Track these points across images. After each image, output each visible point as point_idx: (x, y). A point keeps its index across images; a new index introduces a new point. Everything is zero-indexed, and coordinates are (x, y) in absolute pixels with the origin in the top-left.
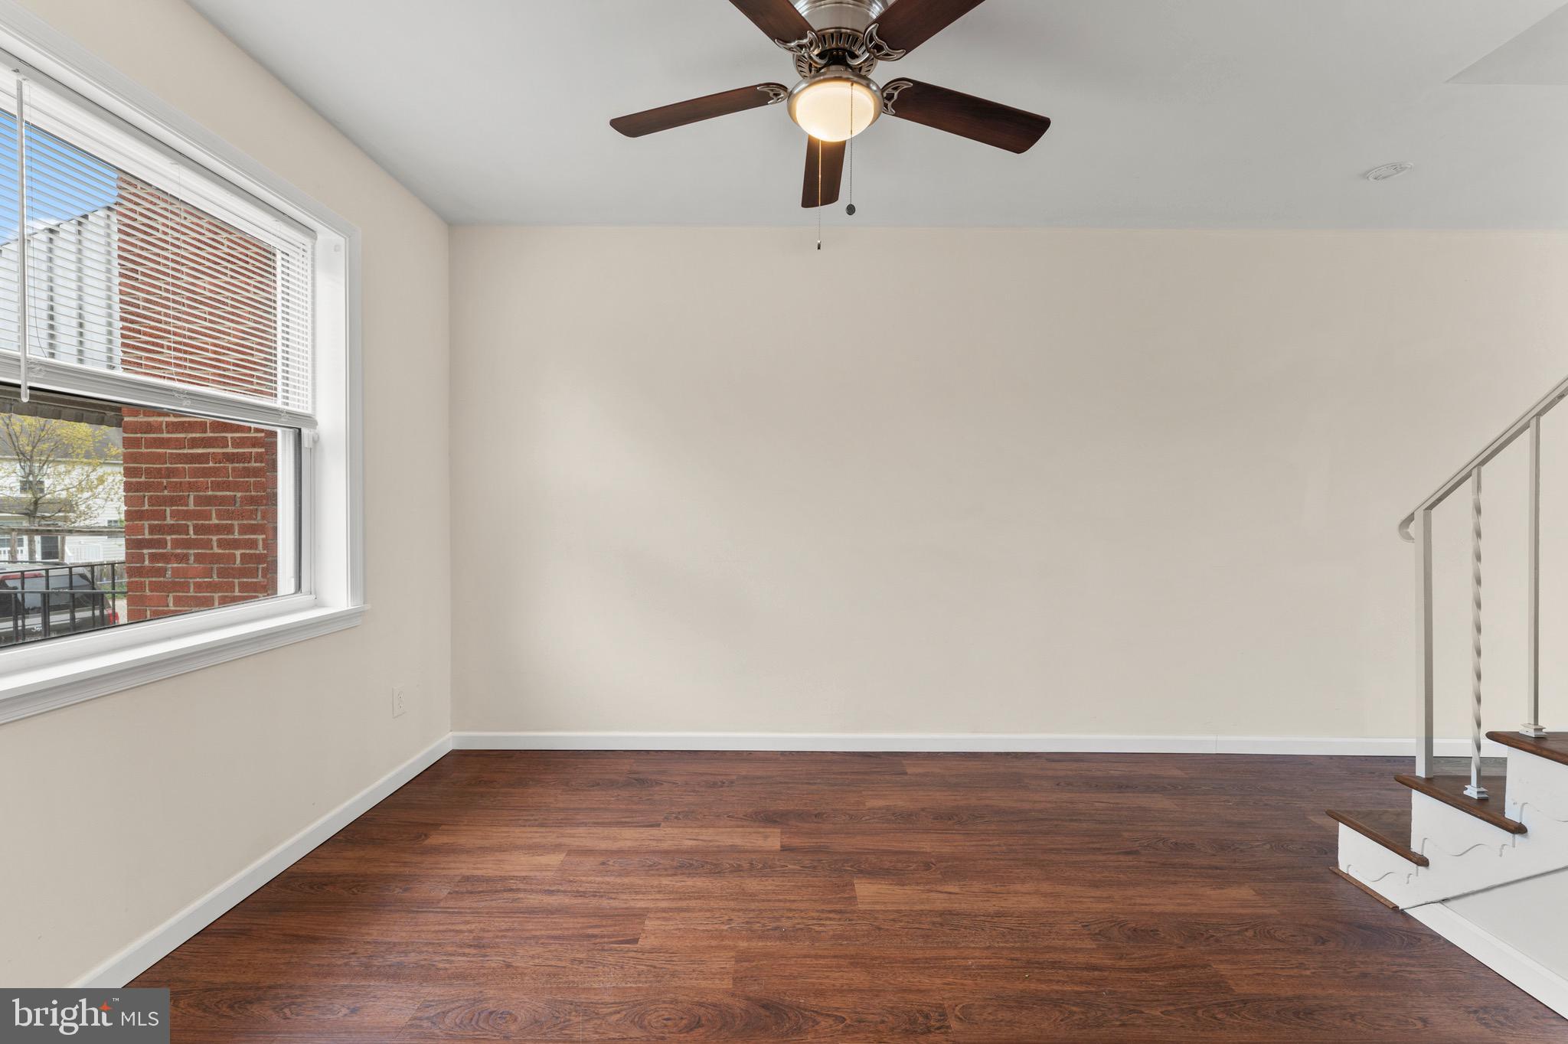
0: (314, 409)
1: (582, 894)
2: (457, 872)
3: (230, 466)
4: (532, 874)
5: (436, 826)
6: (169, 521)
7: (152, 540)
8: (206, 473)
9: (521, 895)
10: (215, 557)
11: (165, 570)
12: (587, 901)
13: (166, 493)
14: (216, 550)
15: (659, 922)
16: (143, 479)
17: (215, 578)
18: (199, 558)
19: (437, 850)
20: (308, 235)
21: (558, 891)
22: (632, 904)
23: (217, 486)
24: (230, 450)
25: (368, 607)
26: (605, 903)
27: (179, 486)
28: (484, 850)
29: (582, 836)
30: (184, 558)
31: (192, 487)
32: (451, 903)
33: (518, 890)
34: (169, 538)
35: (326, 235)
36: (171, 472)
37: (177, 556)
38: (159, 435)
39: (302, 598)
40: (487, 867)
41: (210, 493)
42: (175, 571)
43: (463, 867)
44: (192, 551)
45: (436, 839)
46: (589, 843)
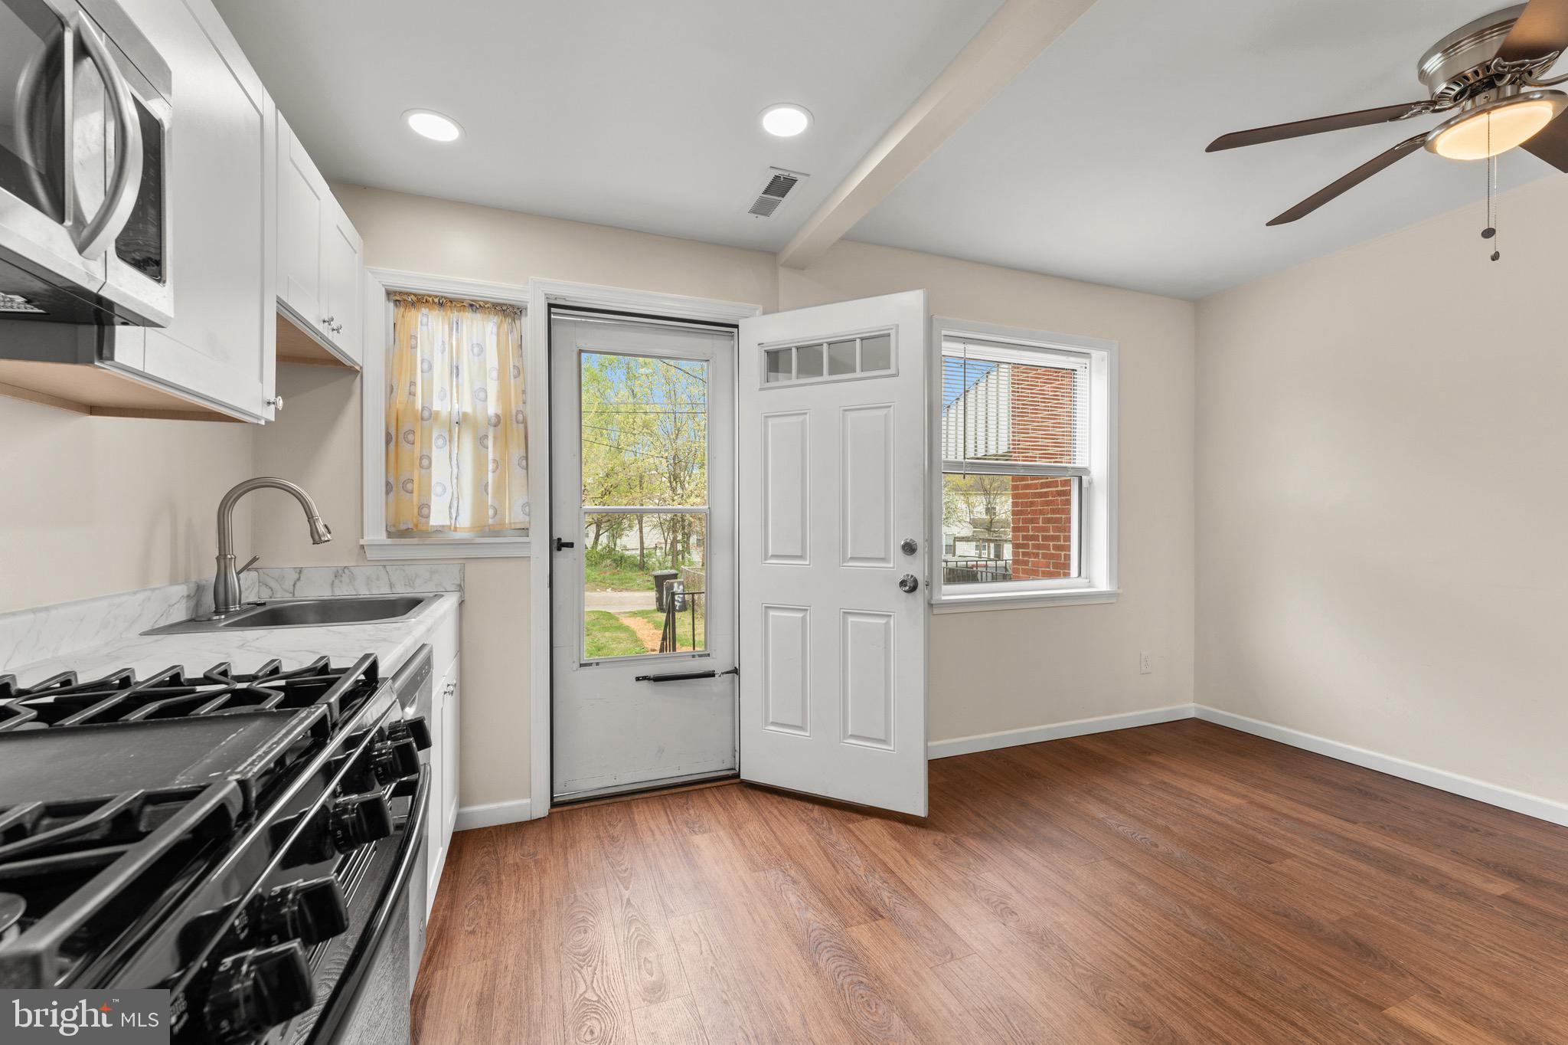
0: (1090, 464)
1: (1246, 826)
2: (1161, 778)
3: (1059, 498)
4: (1212, 800)
5: (1159, 752)
6: (1031, 533)
7: (1023, 544)
8: (1048, 503)
9: (1196, 805)
10: (1052, 556)
11: (1029, 562)
12: (1246, 829)
13: (1029, 516)
14: (1052, 551)
15: (1299, 865)
16: (1020, 508)
17: (1051, 569)
18: (1045, 556)
19: (1153, 763)
20: (1087, 358)
21: (1227, 815)
22: (1283, 847)
23: (1053, 511)
24: (1059, 488)
25: (1120, 591)
26: (1260, 837)
27: (1034, 512)
28: (1185, 775)
29: (1270, 799)
30: (1036, 555)
31: (1041, 512)
32: (1148, 789)
33: (1197, 802)
34: (1030, 543)
35: (1096, 354)
36: (1032, 504)
37: (1034, 553)
38: (1027, 482)
39: (1081, 581)
40: (1184, 784)
41: (1049, 516)
42: (1034, 563)
43: (1166, 777)
44: (1041, 552)
45: (1155, 758)
46: (1272, 805)
